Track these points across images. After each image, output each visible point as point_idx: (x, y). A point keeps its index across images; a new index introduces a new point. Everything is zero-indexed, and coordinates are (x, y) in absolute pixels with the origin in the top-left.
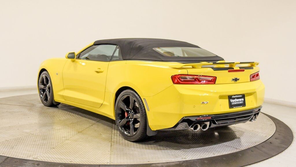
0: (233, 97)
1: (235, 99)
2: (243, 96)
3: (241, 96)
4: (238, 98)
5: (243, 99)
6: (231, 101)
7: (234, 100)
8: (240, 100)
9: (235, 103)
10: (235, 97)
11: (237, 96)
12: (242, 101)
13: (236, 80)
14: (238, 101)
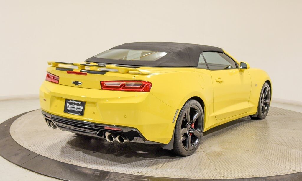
0: (70, 101)
1: (73, 105)
2: (83, 104)
3: (80, 103)
4: (76, 104)
5: (82, 108)
6: (68, 105)
7: (71, 105)
8: (79, 107)
9: (72, 109)
10: (72, 102)
11: (76, 102)
12: (81, 109)
13: (76, 83)
14: (76, 108)
